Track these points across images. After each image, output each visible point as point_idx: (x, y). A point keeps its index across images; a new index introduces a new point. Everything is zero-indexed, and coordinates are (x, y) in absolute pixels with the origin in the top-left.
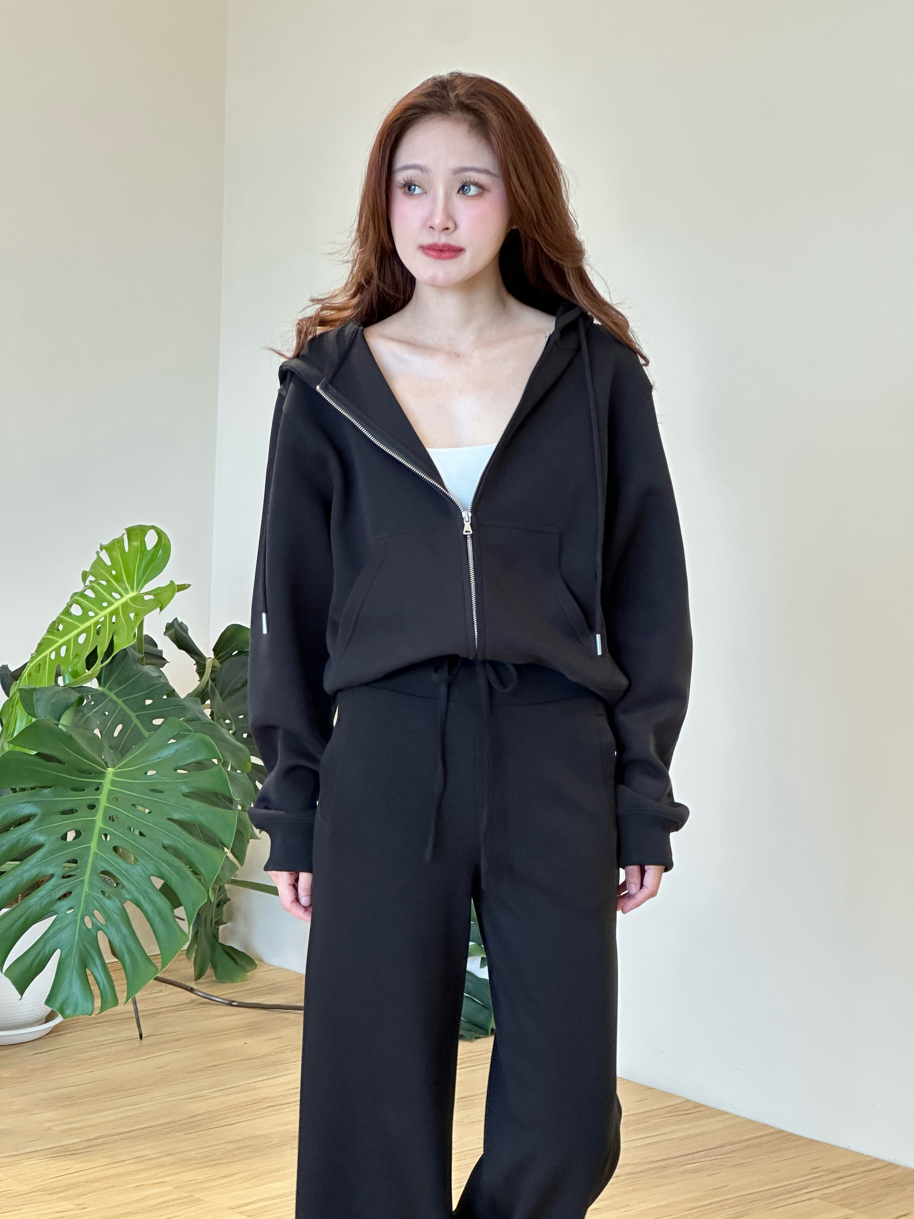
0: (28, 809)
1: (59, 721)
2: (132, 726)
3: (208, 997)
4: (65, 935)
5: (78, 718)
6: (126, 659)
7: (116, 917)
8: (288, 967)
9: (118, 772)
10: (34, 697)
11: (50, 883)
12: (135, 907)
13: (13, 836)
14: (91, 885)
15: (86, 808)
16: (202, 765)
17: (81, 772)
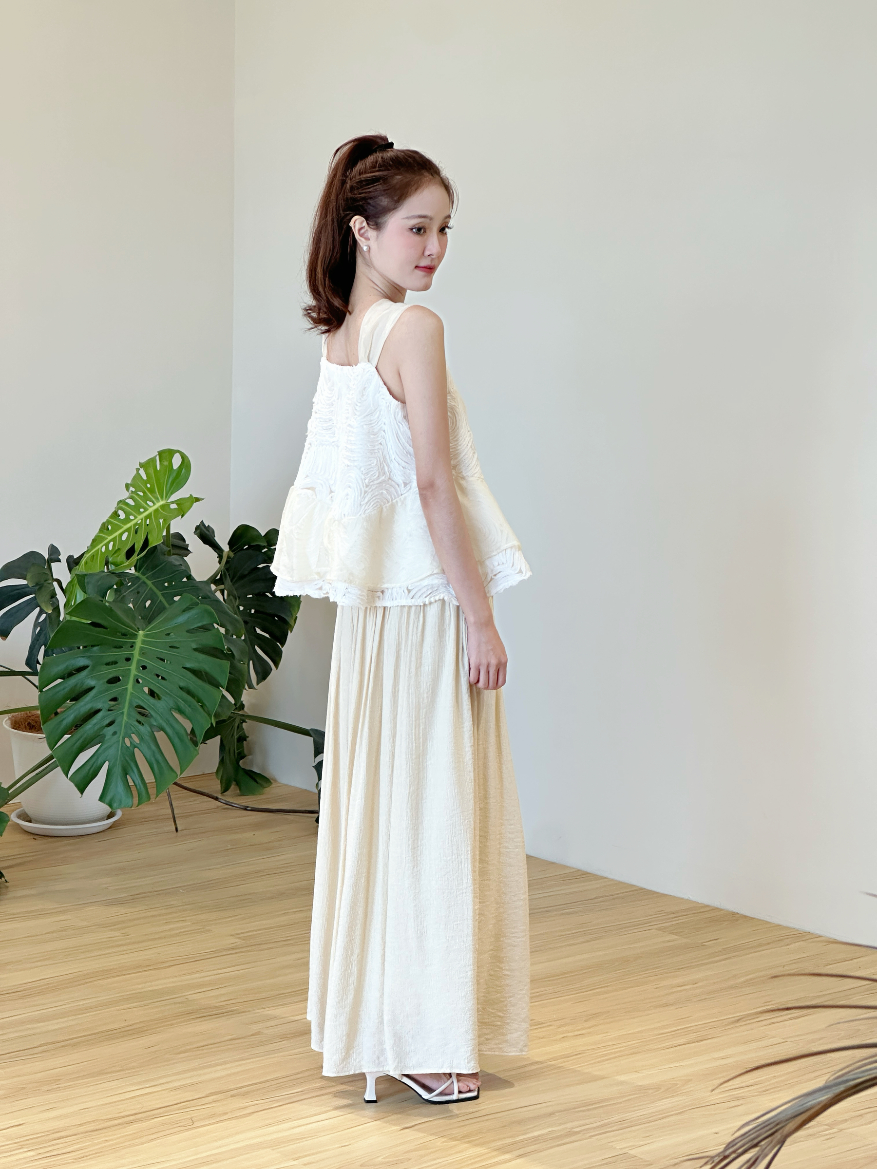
0: (82, 662)
1: (104, 598)
2: (158, 601)
3: (229, 804)
4: (111, 752)
5: (117, 596)
6: (156, 552)
7: (147, 738)
8: (292, 784)
9: (147, 634)
10: (86, 580)
11: (100, 714)
12: (162, 732)
13: (73, 681)
14: (129, 715)
15: (125, 661)
16: (206, 628)
17: (120, 634)
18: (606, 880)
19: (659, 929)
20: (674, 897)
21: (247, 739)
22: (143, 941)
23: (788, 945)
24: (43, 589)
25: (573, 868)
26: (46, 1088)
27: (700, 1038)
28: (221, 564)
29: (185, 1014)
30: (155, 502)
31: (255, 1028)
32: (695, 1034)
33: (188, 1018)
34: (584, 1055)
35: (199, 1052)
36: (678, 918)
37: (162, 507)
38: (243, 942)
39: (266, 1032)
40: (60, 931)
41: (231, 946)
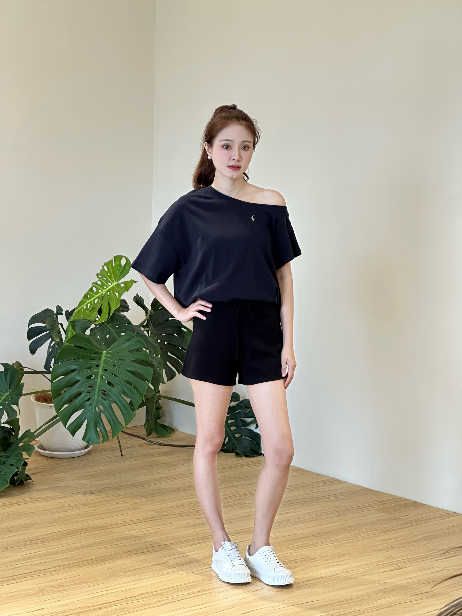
0: (74, 367)
1: (85, 333)
2: (113, 335)
3: (150, 441)
4: (89, 414)
5: (92, 332)
7: (107, 407)
8: (186, 432)
9: (108, 353)
10: (75, 324)
11: (83, 395)
12: (114, 404)
13: (69, 377)
14: (98, 395)
15: (95, 366)
16: (139, 350)
17: (93, 352)
18: (348, 483)
19: (375, 510)
20: (384, 493)
21: (161, 408)
22: (105, 513)
23: (444, 519)
24: (54, 328)
25: (330, 477)
26: (56, 590)
27: (399, 568)
28: (147, 316)
29: (127, 552)
30: (112, 283)
31: (165, 559)
32: (396, 565)
33: (129, 554)
34: (338, 575)
35: (135, 572)
36: (386, 504)
37: (116, 285)
38: (157, 514)
39: (170, 562)
40: (61, 508)
41: (151, 516)
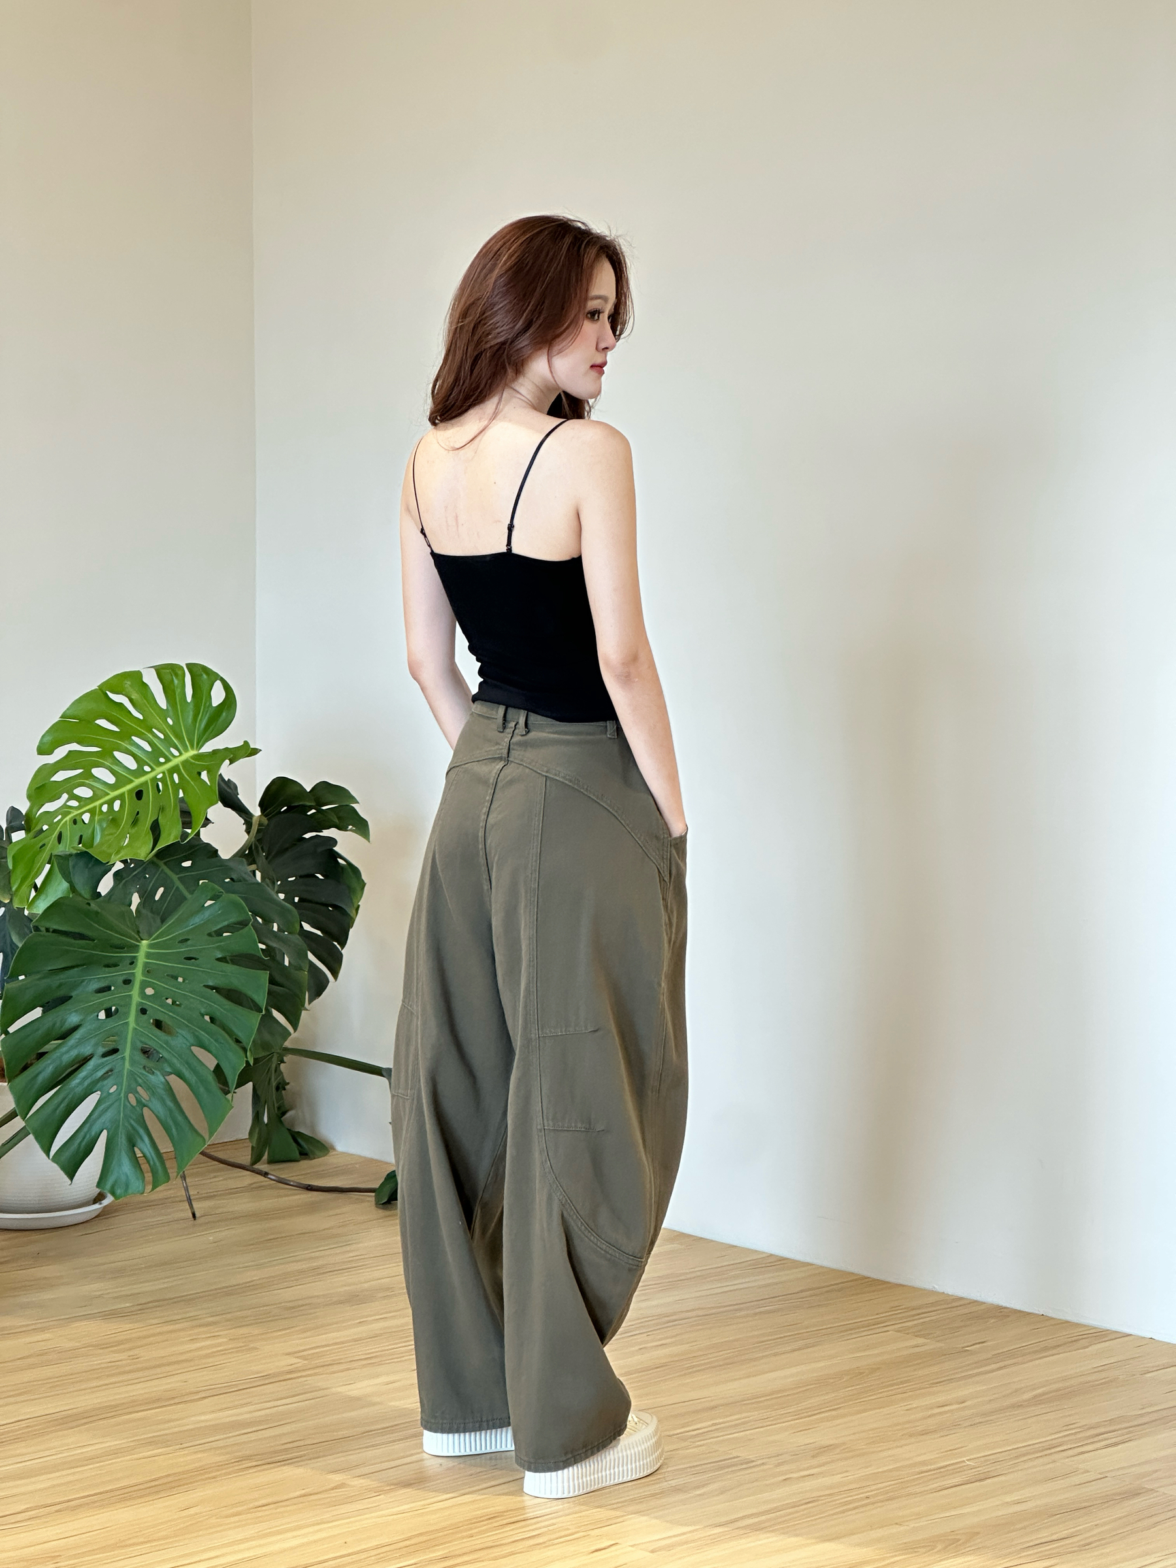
2: (174, 888)
4: (110, 1116)
7: (161, 1092)
9: (154, 944)
15: (124, 963)
18: (810, 1267)
19: (897, 1332)
20: (913, 1288)
21: (287, 1087)
22: (162, 1366)
23: (1084, 1348)
27: (982, 1476)
28: (251, 833)
29: (230, 1464)
31: (338, 1478)
32: (973, 1471)
33: (236, 1468)
34: (820, 1502)
35: (258, 1514)
36: (922, 1316)
38: (305, 1362)
39: (353, 1483)
40: (38, 1356)
41: (290, 1367)
